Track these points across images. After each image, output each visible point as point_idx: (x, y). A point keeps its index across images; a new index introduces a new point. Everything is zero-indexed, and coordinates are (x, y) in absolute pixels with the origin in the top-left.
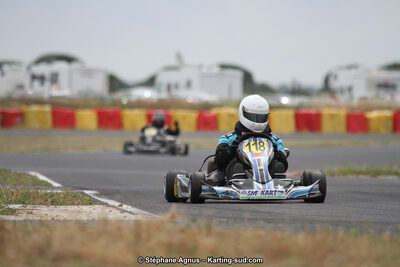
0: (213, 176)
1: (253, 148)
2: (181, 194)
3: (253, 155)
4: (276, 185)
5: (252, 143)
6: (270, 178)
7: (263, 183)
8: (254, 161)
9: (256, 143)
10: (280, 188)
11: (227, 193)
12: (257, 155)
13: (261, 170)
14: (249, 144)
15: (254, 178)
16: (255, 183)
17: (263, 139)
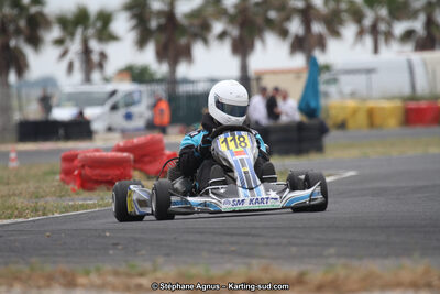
0: (178, 184)
1: (232, 145)
2: (138, 210)
3: (233, 154)
4: (267, 190)
5: (229, 138)
6: (259, 182)
7: (251, 189)
8: (236, 161)
9: (234, 139)
10: (273, 194)
11: (205, 204)
12: (238, 153)
13: (246, 173)
14: (225, 140)
15: (239, 183)
16: (240, 189)
17: (243, 133)
